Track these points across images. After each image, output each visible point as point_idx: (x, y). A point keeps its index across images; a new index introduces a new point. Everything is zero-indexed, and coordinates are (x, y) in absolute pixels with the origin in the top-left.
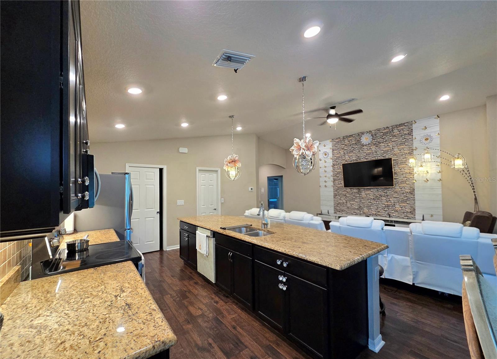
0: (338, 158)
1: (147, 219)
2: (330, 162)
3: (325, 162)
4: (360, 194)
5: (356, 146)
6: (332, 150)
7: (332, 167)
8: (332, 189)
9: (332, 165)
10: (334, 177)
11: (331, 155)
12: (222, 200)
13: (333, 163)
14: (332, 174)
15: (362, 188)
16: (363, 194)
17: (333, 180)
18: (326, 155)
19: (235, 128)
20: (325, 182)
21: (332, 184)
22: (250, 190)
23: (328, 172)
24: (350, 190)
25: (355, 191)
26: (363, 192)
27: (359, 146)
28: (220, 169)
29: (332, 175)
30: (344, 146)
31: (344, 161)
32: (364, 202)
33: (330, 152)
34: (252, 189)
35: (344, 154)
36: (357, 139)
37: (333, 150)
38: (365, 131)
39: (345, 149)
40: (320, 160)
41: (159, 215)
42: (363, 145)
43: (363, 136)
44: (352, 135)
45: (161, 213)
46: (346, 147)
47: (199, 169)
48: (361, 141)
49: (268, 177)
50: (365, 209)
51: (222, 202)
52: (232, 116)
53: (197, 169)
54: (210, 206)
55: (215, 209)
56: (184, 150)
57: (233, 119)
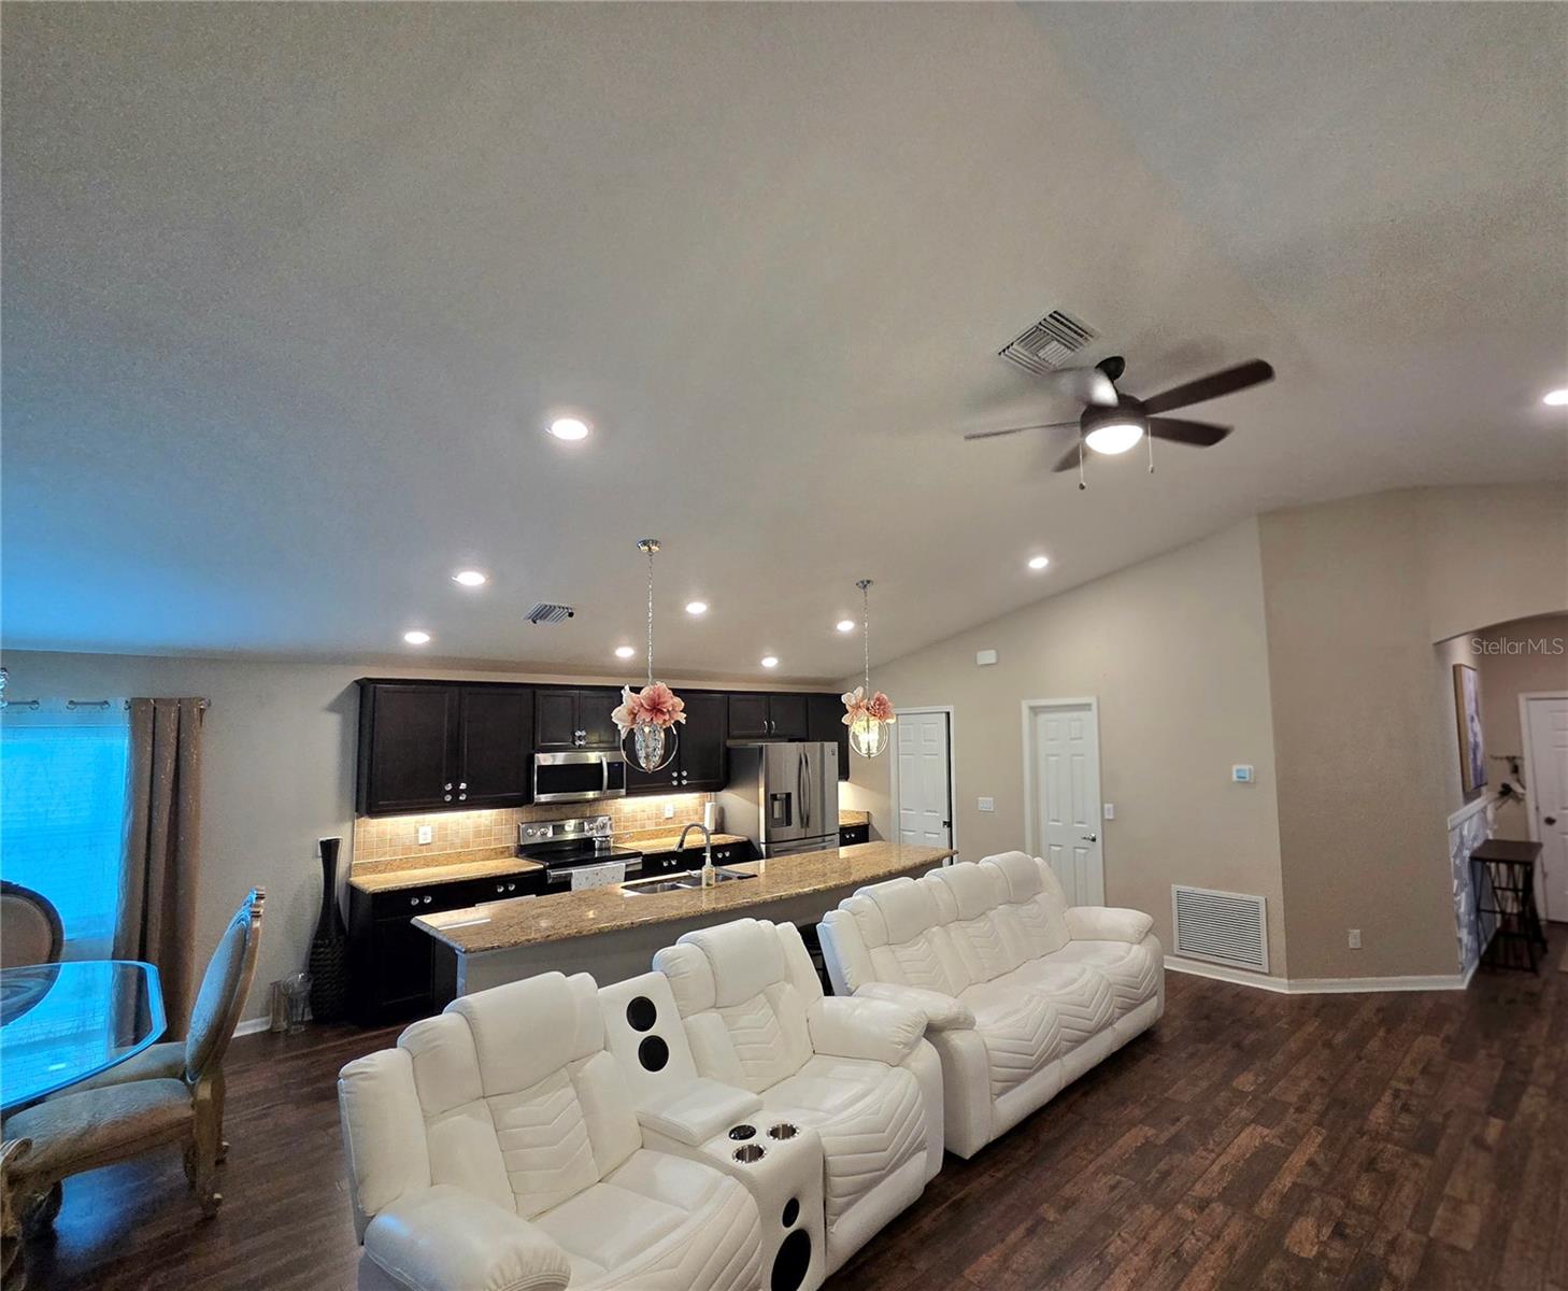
1: (927, 835)
12: (1108, 811)
22: (1235, 780)
28: (1095, 698)
34: (1242, 774)
41: (946, 830)
45: (950, 825)
47: (1031, 705)
51: (1106, 818)
52: (862, 582)
53: (1025, 705)
54: (1076, 825)
55: (1094, 840)
56: (987, 657)
57: (870, 588)
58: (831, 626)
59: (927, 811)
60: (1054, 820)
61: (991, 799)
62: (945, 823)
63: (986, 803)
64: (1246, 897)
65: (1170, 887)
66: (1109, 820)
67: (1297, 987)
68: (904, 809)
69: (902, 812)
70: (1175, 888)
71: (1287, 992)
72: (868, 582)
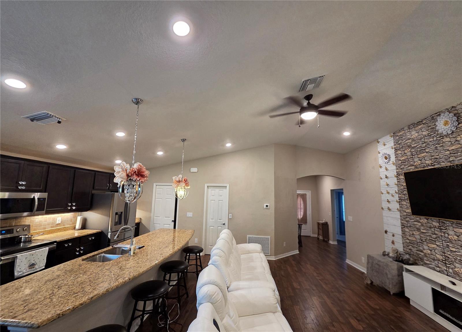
0: (404, 162)
1: (165, 225)
2: (392, 170)
3: (387, 169)
4: (444, 233)
5: (430, 140)
6: (394, 149)
7: (396, 178)
8: (398, 215)
9: (396, 174)
10: (400, 195)
11: (393, 158)
12: (230, 216)
13: (397, 170)
14: (396, 189)
15: (448, 221)
16: (451, 232)
17: (398, 200)
18: (386, 158)
19: (224, 145)
20: (388, 201)
21: (397, 206)
22: (265, 207)
23: (392, 186)
24: (426, 220)
25: (434, 224)
26: (451, 228)
27: (435, 138)
28: (229, 185)
29: (397, 191)
30: (410, 141)
31: (413, 167)
32: (454, 250)
33: (391, 152)
34: (267, 206)
35: (412, 155)
36: (430, 126)
37: (396, 150)
38: (443, 109)
39: (413, 146)
40: (381, 167)
41: (173, 223)
42: (442, 136)
43: (439, 119)
44: (422, 121)
45: (175, 221)
46: (413, 143)
47: (208, 185)
48: (437, 128)
49: (331, 190)
50: (457, 265)
51: (229, 218)
52: (183, 139)
53: (206, 186)
54: (219, 220)
55: (224, 224)
56: (194, 170)
57: (185, 142)
58: (154, 153)
59: (166, 217)
60: (211, 219)
61: (192, 213)
62: (173, 221)
63: (190, 214)
64: (266, 237)
65: (247, 236)
66: (230, 219)
67: (277, 257)
68: (156, 217)
69: (155, 218)
70: (248, 236)
71: (275, 259)
72: (185, 139)
